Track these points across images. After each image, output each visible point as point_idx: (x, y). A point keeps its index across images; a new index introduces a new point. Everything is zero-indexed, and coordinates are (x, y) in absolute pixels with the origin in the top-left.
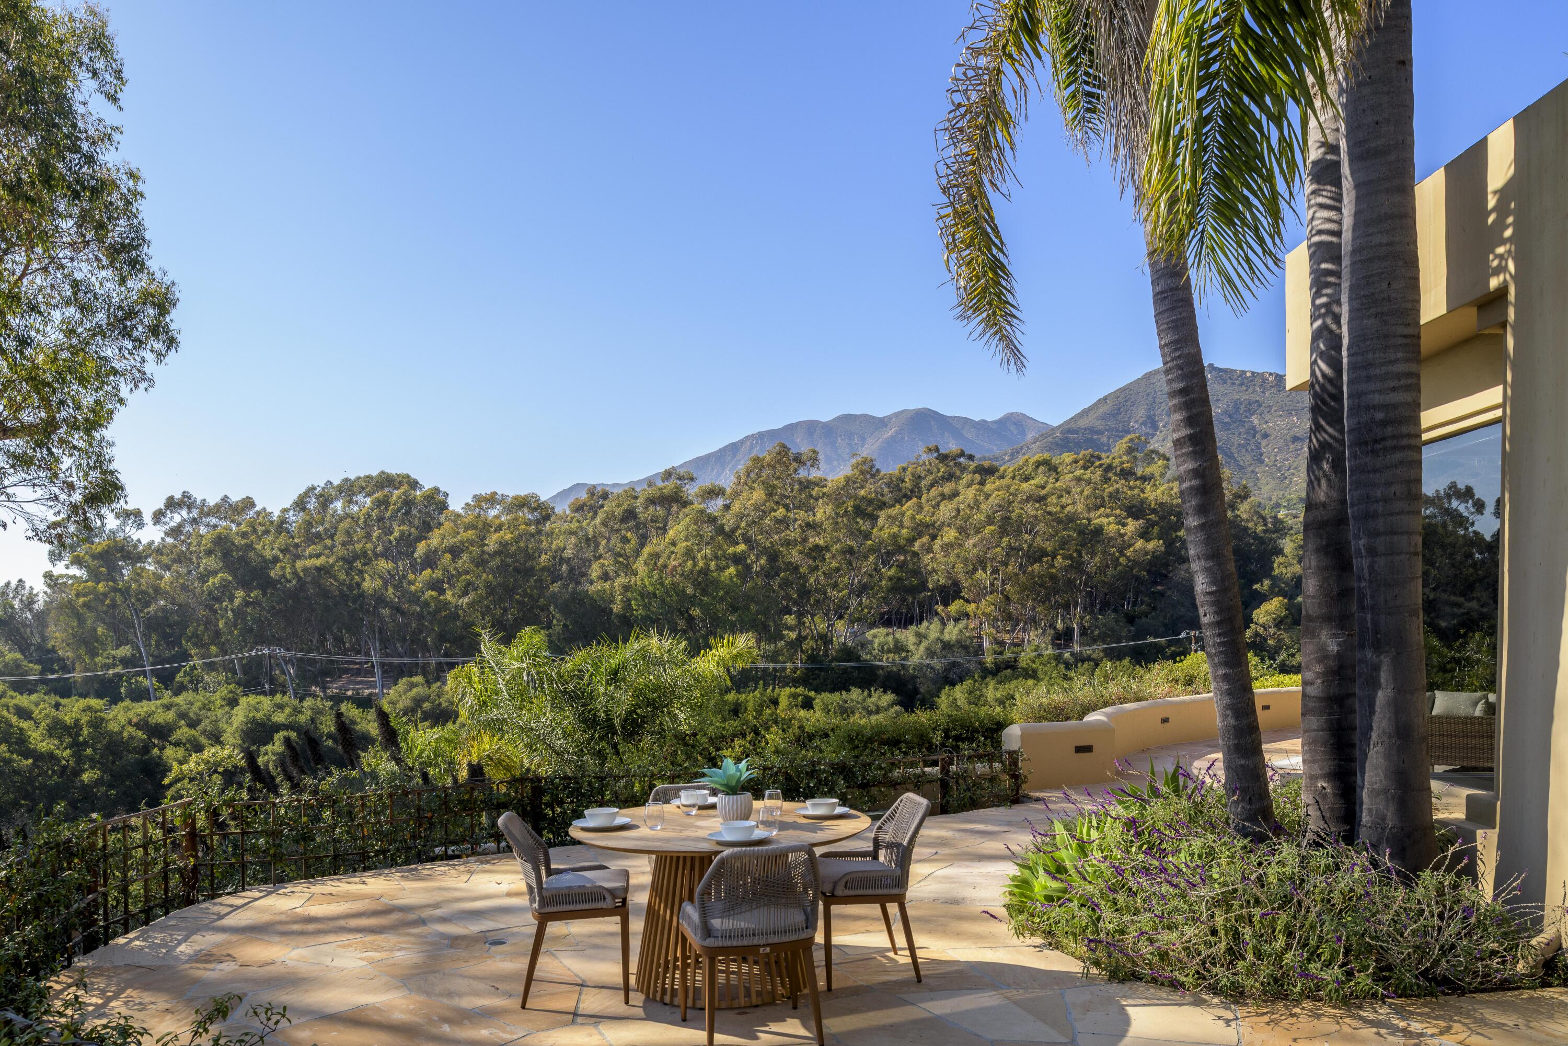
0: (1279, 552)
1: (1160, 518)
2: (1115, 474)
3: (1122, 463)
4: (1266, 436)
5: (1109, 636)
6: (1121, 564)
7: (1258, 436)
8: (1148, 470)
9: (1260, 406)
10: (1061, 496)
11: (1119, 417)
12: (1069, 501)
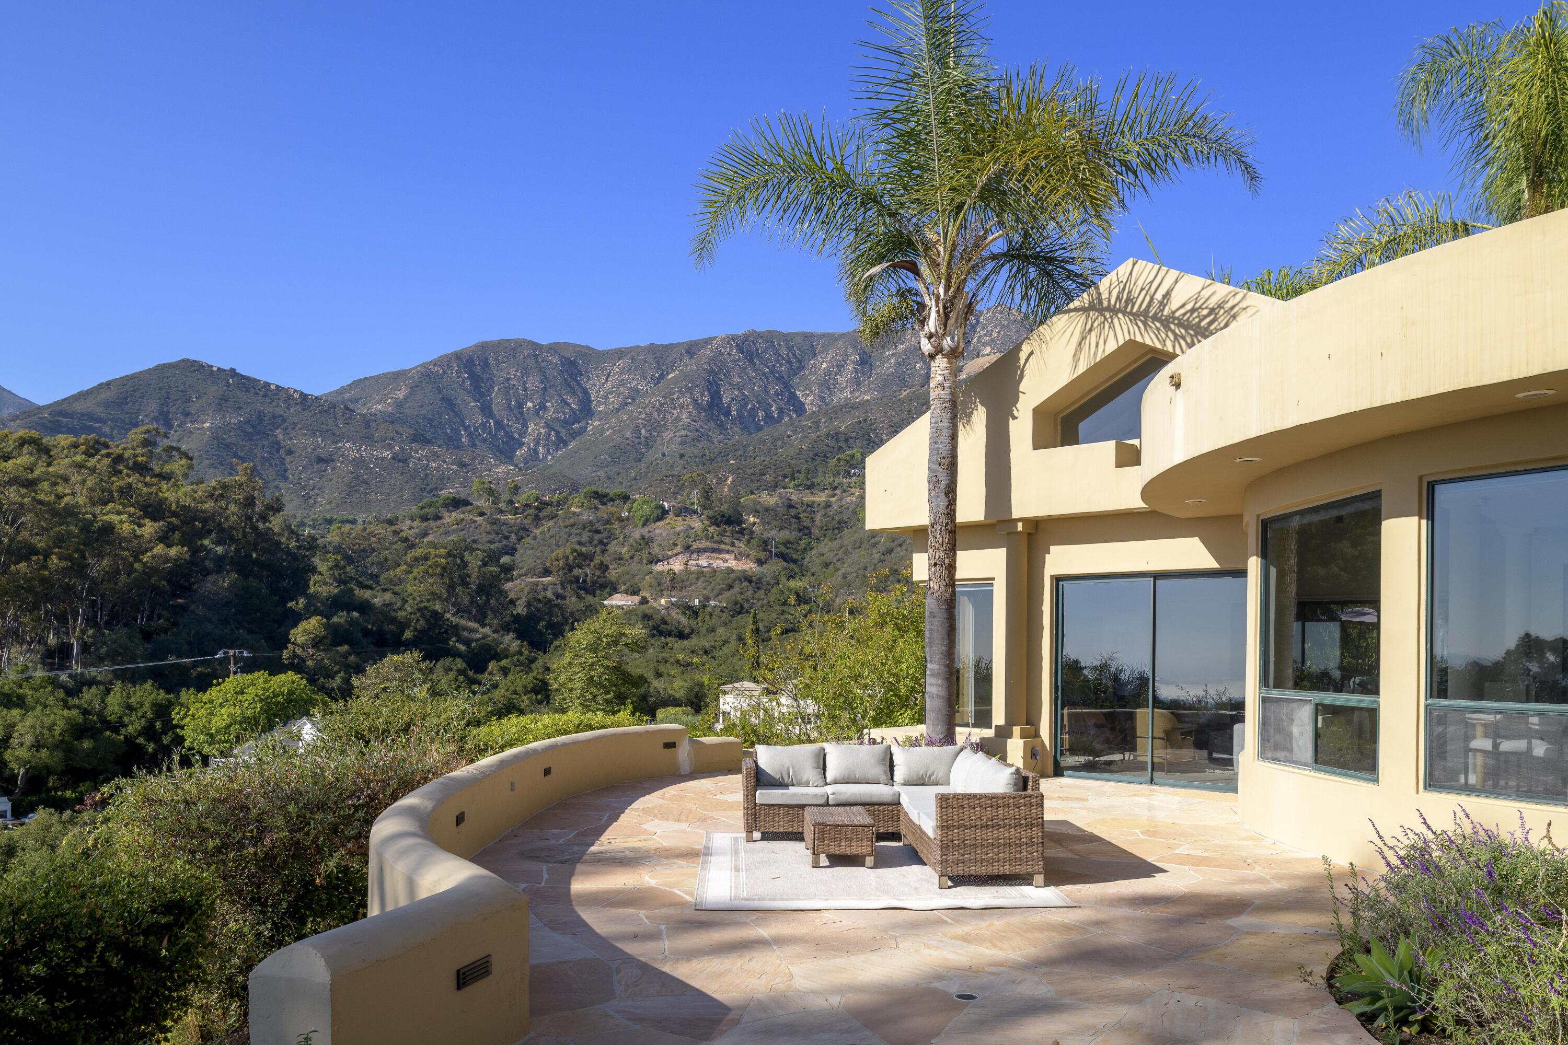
0: (314, 570)
1: (183, 523)
2: (127, 467)
3: (136, 456)
4: (290, 452)
5: (120, 654)
6: (136, 571)
7: (282, 451)
8: (167, 468)
9: (284, 421)
10: (55, 484)
11: (126, 408)
12: (67, 491)
